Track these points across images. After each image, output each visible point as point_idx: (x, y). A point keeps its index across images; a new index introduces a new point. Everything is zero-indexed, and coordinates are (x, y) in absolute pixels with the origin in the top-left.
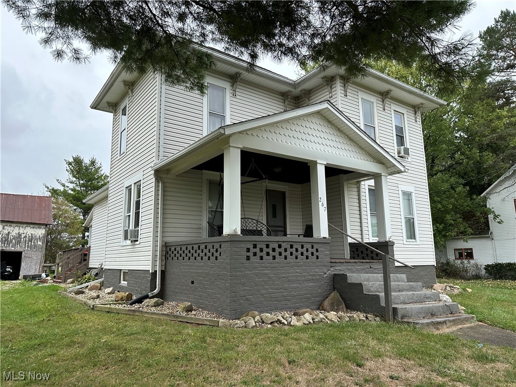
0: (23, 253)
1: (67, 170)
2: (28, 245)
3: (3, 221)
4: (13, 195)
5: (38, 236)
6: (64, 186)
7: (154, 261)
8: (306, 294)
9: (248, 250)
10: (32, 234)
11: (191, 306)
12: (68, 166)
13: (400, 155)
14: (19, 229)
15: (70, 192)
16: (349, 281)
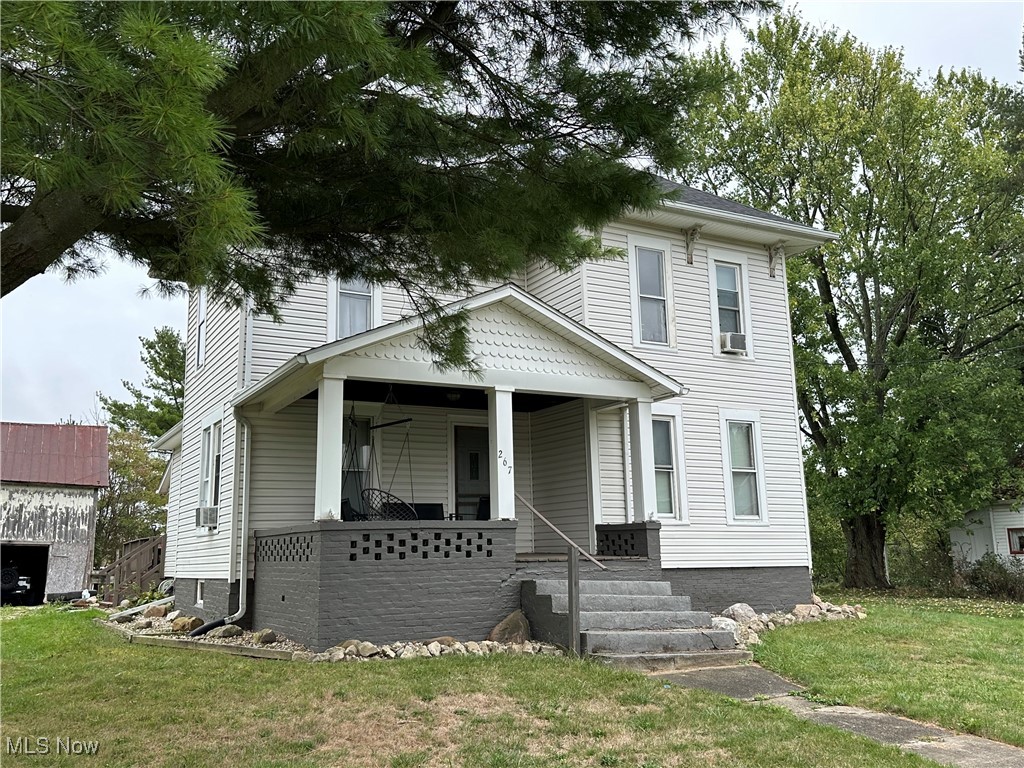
0: (51, 548)
1: (143, 359)
2: (60, 532)
3: (7, 483)
4: (29, 425)
5: (80, 512)
6: (139, 396)
7: (235, 563)
8: (463, 615)
9: (354, 544)
10: (67, 509)
11: (273, 633)
12: (145, 351)
13: (726, 350)
14: (42, 498)
15: (152, 408)
16: (539, 593)
